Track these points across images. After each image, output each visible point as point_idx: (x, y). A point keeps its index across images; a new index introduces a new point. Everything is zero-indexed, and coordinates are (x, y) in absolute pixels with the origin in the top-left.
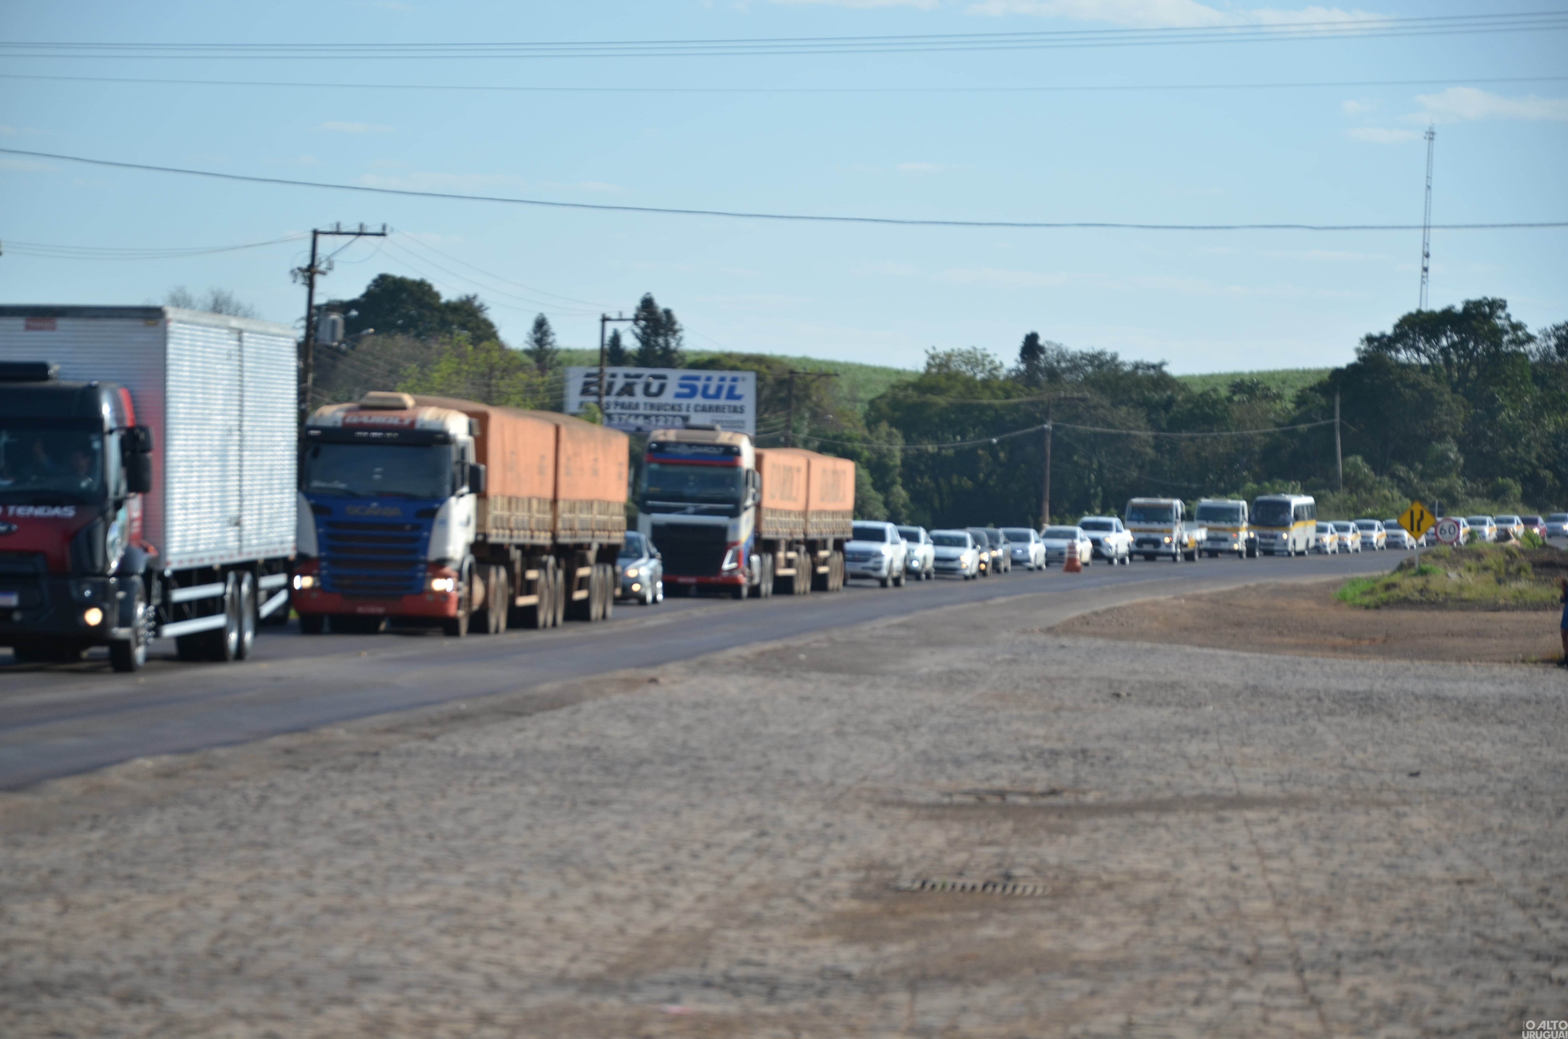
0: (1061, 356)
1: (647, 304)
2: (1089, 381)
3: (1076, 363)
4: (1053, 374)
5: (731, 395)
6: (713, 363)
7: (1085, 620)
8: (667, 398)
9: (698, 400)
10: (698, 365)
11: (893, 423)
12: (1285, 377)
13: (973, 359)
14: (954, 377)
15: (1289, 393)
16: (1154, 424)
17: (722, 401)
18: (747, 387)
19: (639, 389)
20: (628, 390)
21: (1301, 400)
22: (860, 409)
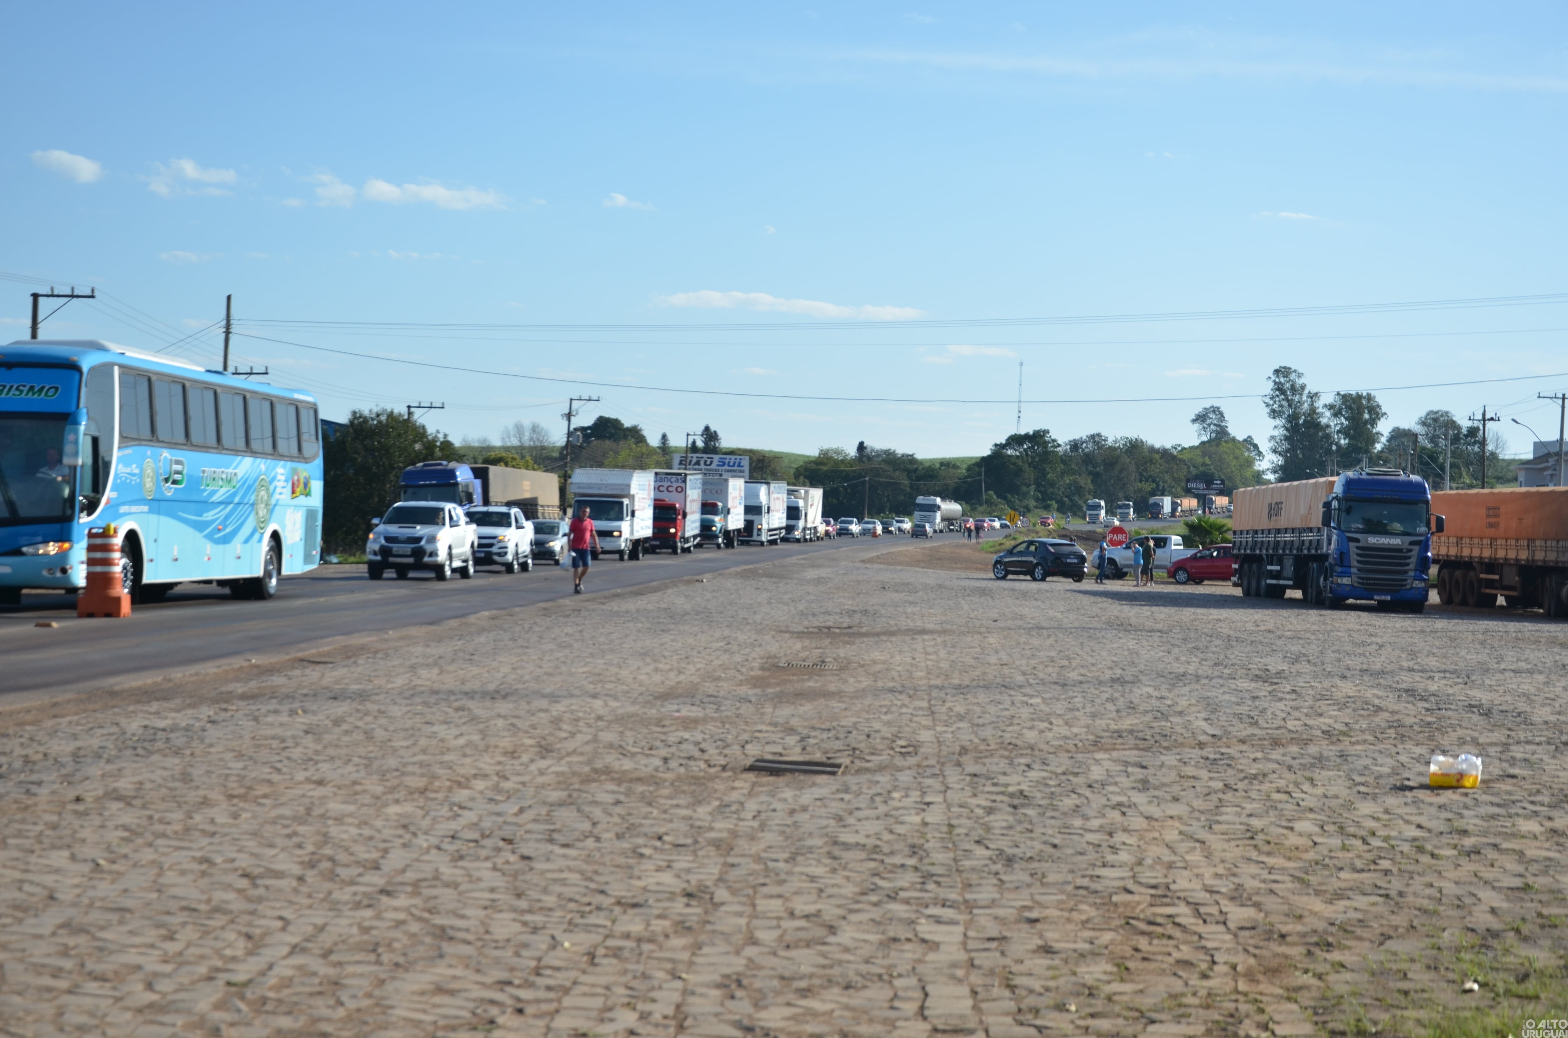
0: (872, 450)
1: (707, 429)
2: (884, 461)
3: (879, 454)
4: (870, 458)
5: (739, 465)
6: (732, 452)
7: (878, 557)
8: (714, 466)
9: (726, 467)
10: (725, 453)
11: (805, 477)
12: (963, 460)
13: (838, 452)
14: (830, 459)
15: (964, 466)
16: (910, 478)
17: (736, 468)
18: (746, 462)
19: (702, 463)
20: (698, 463)
21: (969, 469)
22: (792, 472)
